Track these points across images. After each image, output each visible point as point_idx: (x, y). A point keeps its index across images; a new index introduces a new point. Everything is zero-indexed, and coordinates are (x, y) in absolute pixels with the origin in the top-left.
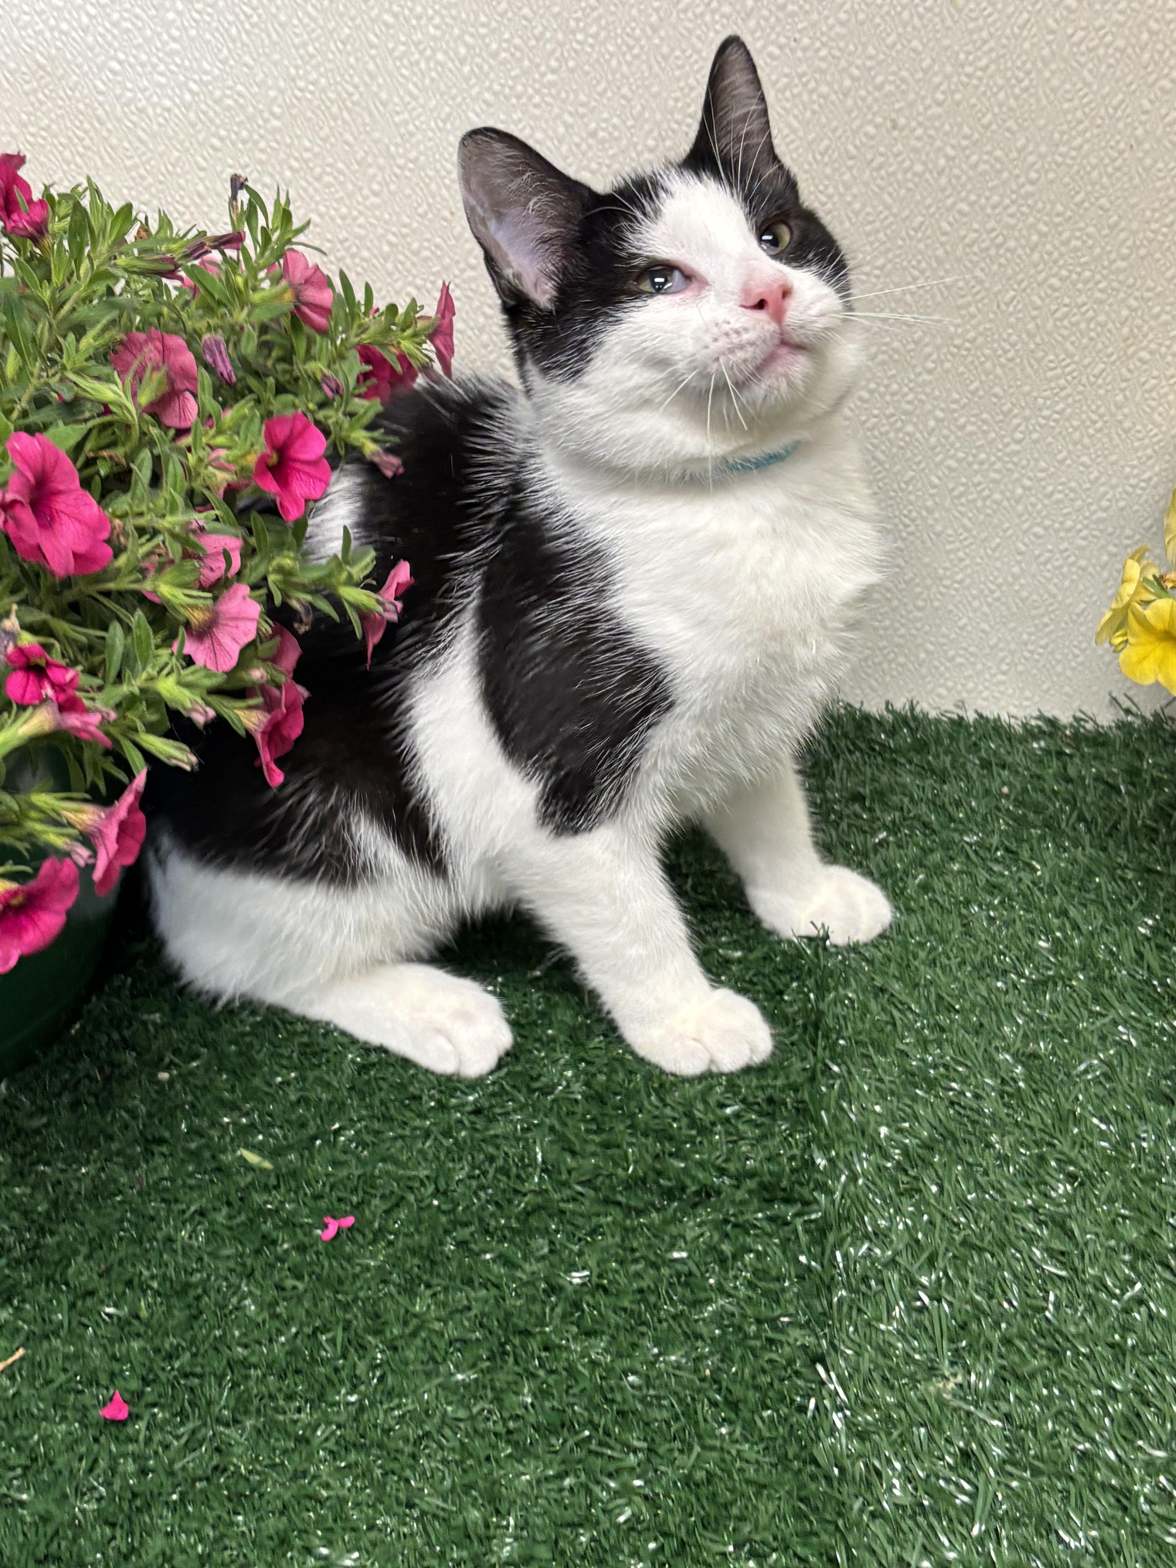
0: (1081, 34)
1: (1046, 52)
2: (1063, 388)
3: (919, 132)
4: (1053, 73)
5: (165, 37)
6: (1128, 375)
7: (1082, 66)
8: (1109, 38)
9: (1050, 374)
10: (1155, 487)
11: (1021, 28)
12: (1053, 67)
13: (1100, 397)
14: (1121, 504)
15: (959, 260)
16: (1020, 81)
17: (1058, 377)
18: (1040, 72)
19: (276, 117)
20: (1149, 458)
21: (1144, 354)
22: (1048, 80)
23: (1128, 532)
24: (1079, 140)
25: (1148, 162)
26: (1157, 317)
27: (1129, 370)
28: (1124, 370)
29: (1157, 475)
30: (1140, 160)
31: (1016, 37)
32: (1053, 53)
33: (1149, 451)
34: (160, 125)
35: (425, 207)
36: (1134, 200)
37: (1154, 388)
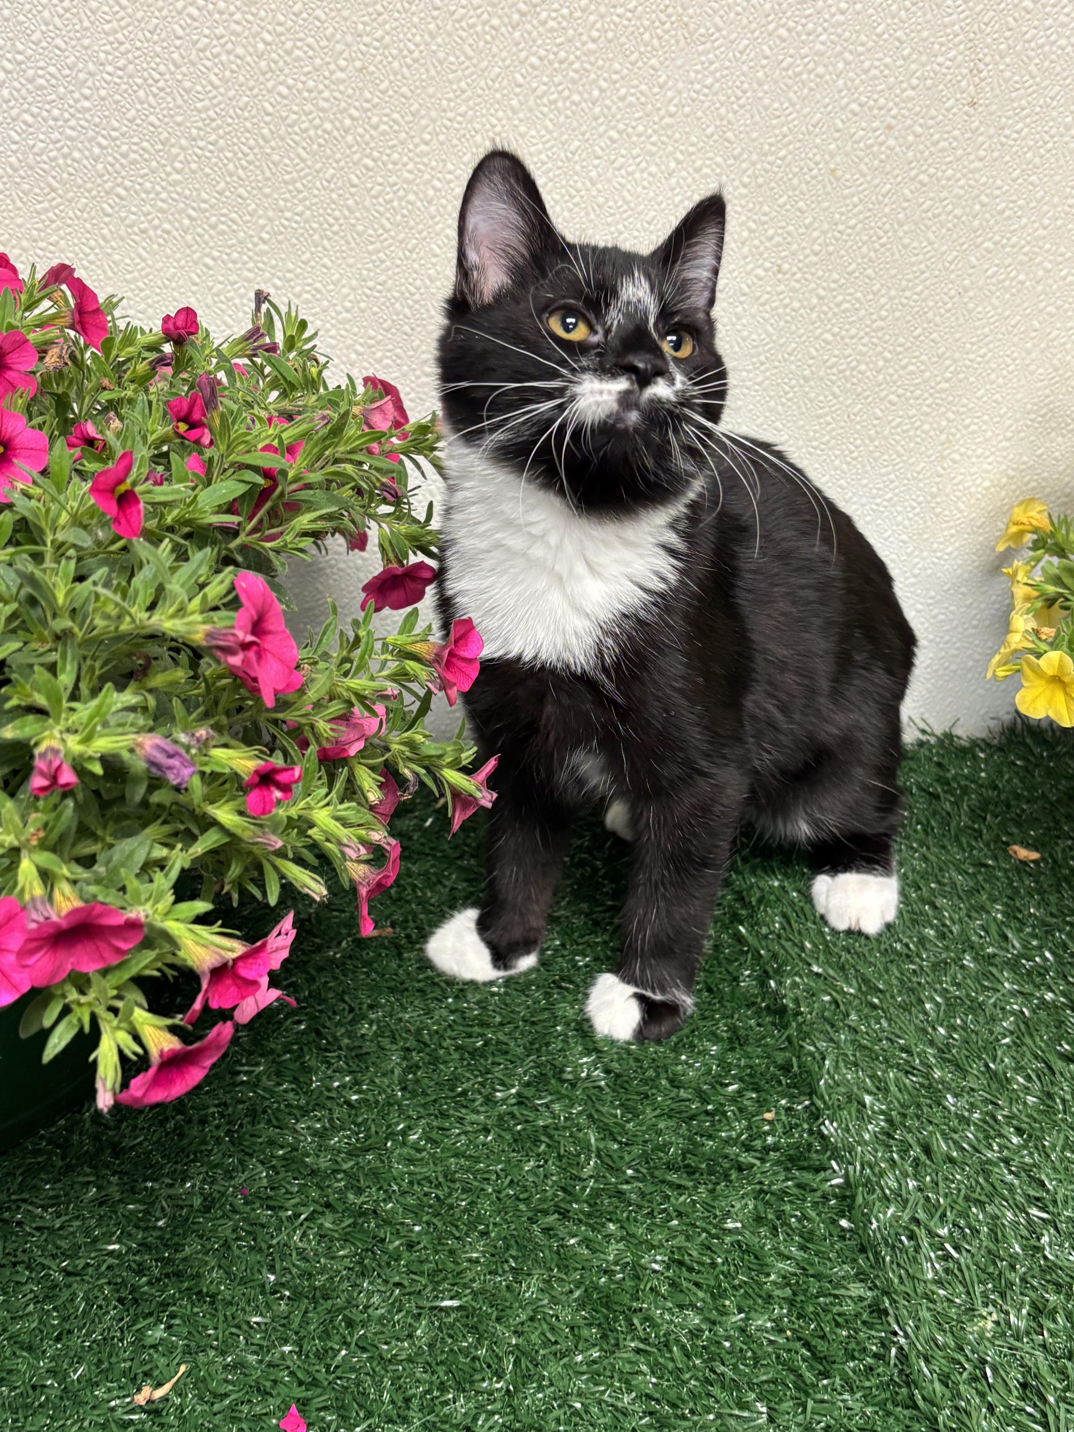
0: (929, 203)
1: (901, 216)
2: (892, 482)
3: (799, 276)
4: (906, 233)
5: (168, 169)
6: (942, 472)
7: (928, 228)
8: (950, 207)
9: (883, 471)
10: (955, 559)
11: (884, 196)
12: (906, 228)
13: (920, 489)
14: (929, 572)
15: (821, 379)
16: (879, 238)
17: (889, 473)
18: (895, 231)
19: (265, 242)
20: (952, 536)
21: (956, 456)
22: (901, 238)
23: (932, 593)
24: (920, 288)
25: (971, 306)
26: (967, 427)
27: (944, 469)
28: (939, 468)
29: (957, 549)
30: (965, 304)
31: (880, 203)
32: (907, 217)
33: (953, 531)
34: (160, 245)
35: (389, 322)
36: (958, 335)
37: (960, 482)
